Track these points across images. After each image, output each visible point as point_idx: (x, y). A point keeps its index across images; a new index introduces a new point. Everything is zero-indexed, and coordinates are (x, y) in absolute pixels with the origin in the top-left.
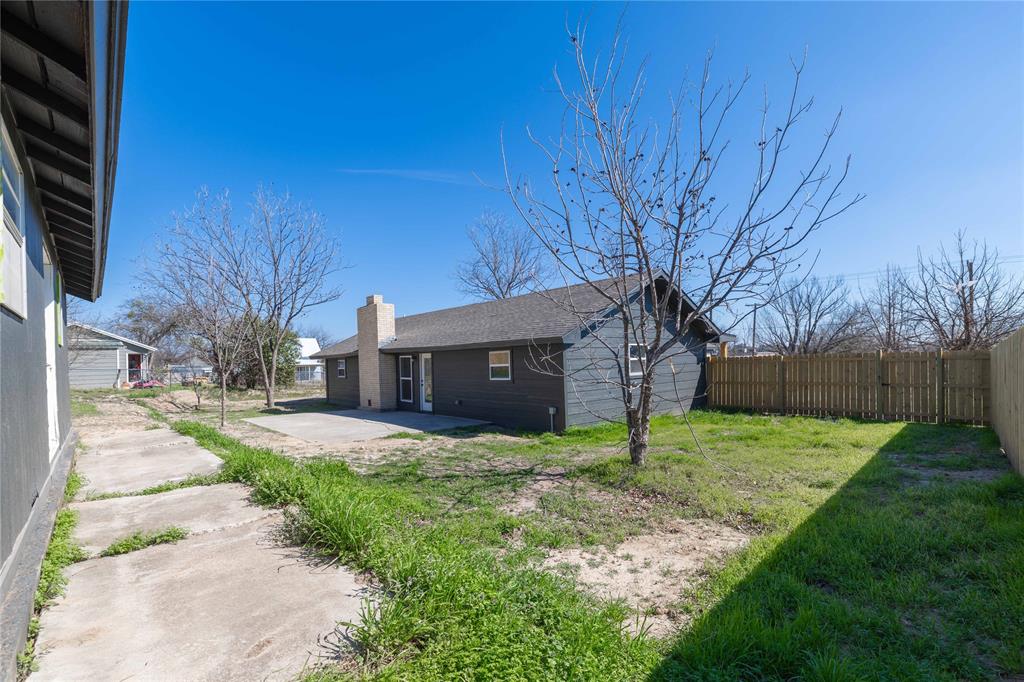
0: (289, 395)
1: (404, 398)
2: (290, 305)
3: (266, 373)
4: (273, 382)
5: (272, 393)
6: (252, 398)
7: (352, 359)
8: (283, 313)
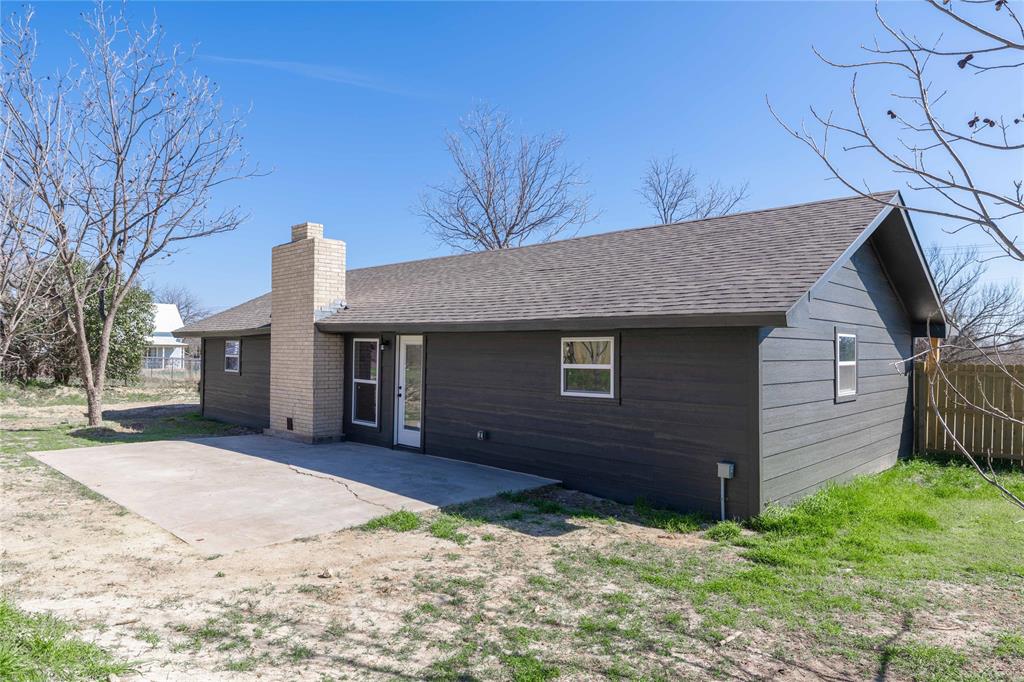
0: (131, 398)
1: (358, 417)
2: (143, 237)
3: (88, 361)
4: (102, 377)
5: (99, 396)
6: (62, 401)
7: (258, 341)
8: (128, 251)
